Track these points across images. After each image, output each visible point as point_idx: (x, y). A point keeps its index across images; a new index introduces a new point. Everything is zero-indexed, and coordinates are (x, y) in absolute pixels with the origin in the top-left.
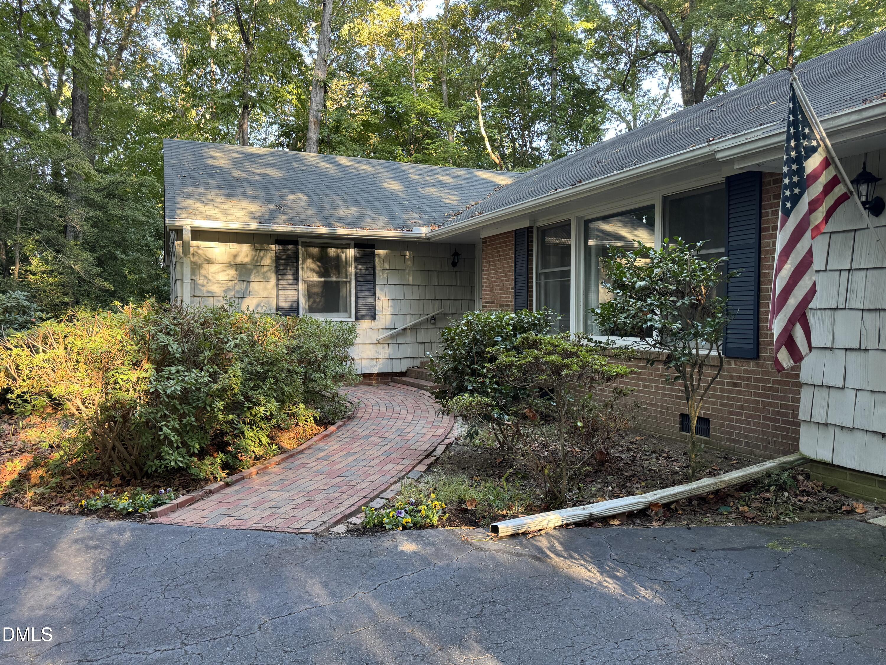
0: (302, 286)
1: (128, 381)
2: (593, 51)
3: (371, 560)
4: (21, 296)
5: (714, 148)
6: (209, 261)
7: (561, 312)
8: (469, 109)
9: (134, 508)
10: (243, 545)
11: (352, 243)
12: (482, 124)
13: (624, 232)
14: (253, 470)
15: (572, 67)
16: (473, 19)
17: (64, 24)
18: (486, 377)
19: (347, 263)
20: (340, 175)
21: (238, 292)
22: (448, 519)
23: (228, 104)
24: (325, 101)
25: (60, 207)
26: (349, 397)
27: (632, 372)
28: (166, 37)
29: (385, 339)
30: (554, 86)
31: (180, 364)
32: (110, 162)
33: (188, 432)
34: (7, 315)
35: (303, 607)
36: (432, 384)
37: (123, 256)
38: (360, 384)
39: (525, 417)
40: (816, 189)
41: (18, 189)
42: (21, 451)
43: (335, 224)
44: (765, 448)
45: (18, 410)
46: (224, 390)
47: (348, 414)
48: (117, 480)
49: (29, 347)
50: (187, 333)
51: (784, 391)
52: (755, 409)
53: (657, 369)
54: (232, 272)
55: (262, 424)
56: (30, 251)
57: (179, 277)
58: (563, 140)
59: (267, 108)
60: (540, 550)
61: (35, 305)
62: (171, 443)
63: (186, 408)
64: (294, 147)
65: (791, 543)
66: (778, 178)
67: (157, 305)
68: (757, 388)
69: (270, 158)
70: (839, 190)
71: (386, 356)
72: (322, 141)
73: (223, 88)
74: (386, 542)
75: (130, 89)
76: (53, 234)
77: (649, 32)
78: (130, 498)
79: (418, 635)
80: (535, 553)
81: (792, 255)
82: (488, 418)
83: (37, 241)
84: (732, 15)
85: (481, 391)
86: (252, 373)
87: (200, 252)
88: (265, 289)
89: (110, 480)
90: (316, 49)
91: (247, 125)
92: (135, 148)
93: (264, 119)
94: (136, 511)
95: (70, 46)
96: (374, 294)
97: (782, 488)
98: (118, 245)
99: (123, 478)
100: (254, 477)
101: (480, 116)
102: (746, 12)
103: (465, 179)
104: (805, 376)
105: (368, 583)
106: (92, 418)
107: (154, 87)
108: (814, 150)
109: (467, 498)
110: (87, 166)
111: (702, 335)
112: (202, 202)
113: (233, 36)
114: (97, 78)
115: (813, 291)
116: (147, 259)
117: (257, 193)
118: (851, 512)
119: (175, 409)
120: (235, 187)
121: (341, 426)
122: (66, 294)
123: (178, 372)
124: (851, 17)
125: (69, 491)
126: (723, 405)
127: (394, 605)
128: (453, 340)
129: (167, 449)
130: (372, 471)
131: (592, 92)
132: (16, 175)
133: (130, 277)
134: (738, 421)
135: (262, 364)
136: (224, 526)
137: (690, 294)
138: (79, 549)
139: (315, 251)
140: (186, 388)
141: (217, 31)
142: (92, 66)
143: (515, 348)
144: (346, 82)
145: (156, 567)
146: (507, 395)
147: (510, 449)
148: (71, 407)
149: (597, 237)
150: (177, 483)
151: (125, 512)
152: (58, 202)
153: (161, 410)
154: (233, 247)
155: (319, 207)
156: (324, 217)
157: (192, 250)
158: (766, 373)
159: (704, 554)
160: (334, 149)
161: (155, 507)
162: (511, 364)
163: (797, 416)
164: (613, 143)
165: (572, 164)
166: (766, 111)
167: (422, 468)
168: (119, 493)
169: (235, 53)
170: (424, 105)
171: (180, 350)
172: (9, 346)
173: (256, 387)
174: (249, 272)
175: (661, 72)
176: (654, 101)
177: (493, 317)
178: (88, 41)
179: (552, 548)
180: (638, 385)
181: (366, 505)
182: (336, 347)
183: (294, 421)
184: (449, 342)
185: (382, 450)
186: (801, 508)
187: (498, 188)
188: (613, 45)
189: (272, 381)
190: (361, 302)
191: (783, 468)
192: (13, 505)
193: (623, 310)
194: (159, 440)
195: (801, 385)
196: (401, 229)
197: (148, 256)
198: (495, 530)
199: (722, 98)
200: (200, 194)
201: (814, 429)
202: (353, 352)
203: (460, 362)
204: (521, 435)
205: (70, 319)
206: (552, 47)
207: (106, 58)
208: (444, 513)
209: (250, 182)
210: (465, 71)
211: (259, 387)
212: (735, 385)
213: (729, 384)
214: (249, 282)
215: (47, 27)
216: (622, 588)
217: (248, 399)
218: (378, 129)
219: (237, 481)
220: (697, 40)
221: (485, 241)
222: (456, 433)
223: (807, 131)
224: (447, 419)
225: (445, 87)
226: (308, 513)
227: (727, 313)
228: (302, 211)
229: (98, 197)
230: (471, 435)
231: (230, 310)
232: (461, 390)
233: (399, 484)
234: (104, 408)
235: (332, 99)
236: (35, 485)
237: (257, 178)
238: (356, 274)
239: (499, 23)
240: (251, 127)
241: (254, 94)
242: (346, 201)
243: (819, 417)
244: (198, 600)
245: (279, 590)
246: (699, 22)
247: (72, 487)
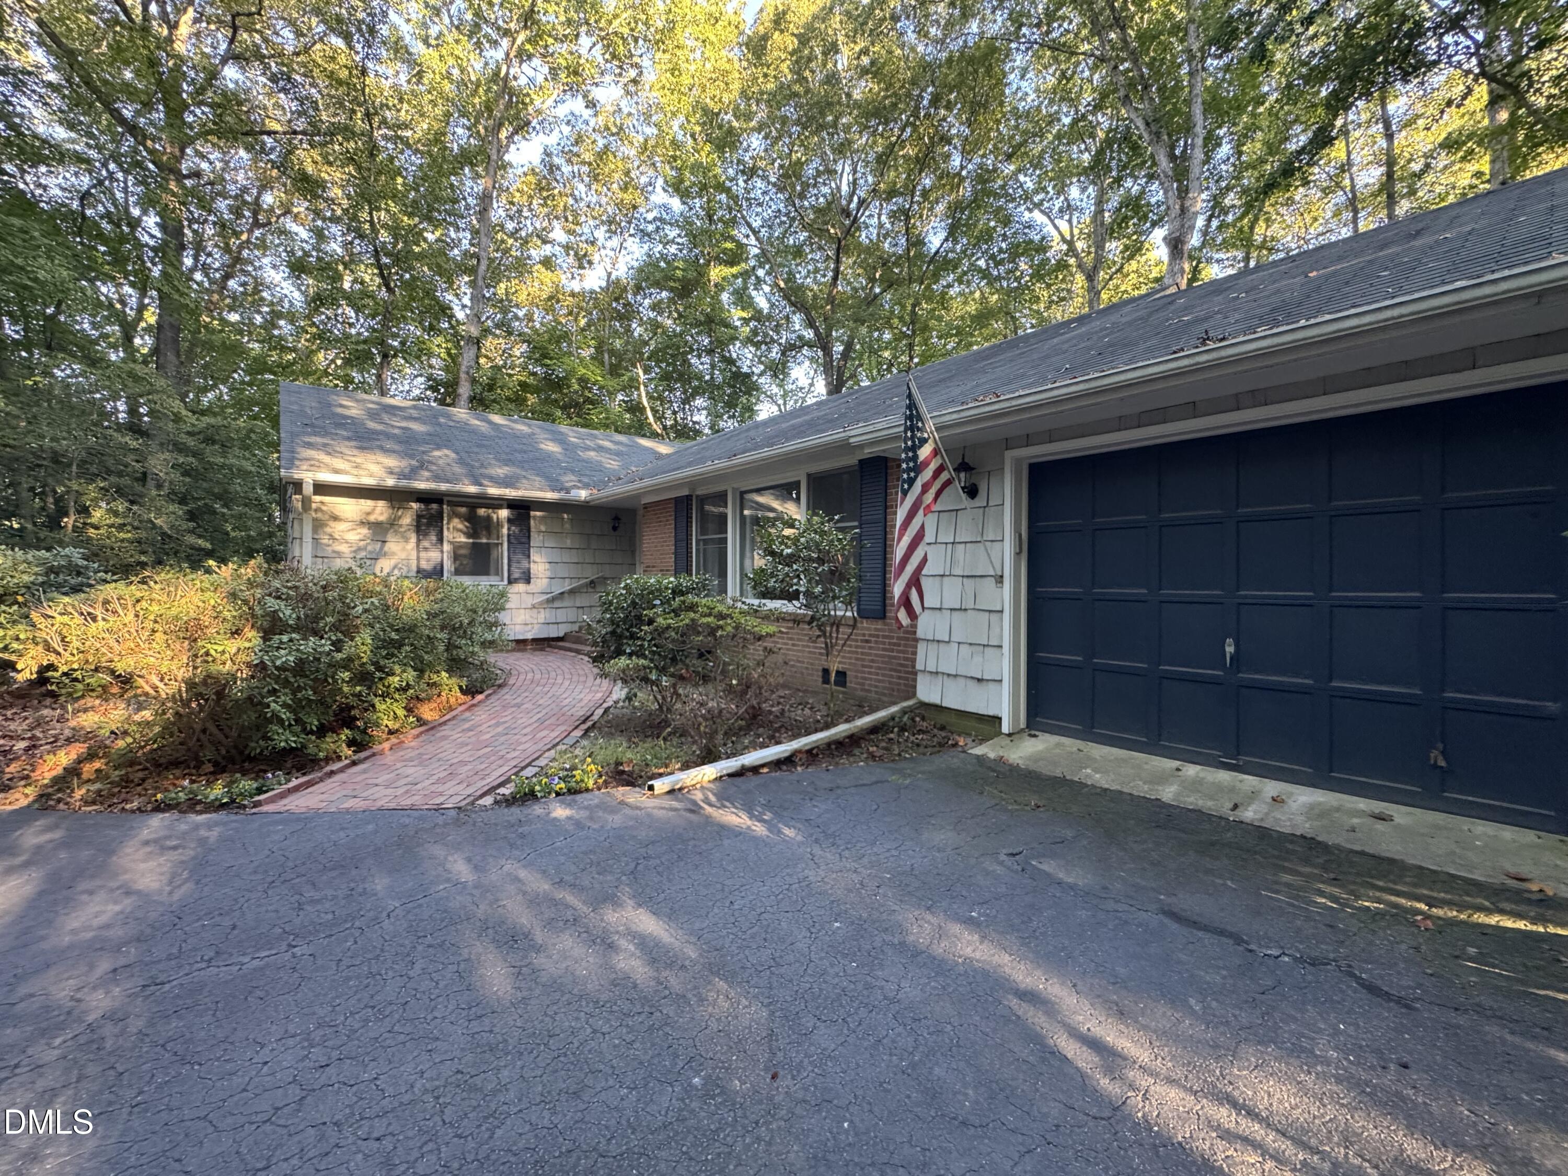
0: (446, 547)
1: (223, 652)
2: (748, 338)
3: (520, 830)
4: (75, 554)
5: (848, 433)
6: (336, 518)
7: (720, 576)
8: (632, 379)
9: (231, 798)
10: (371, 827)
11: (505, 503)
12: (643, 394)
13: (776, 504)
14: (386, 745)
15: (729, 351)
16: (635, 294)
17: (146, 239)
18: (644, 640)
19: (499, 524)
20: (493, 433)
21: (370, 552)
22: (605, 781)
23: (364, 350)
24: (478, 357)
25: (137, 450)
26: (500, 664)
27: (780, 632)
28: (287, 270)
29: (541, 603)
30: (713, 366)
31: (294, 632)
32: (209, 402)
33: (303, 707)
34: (52, 576)
35: (441, 887)
36: (589, 648)
37: (225, 510)
38: (513, 650)
39: (682, 678)
40: (927, 474)
41: (74, 426)
42: (69, 741)
43: (485, 483)
44: (891, 695)
45: (63, 691)
46: (350, 659)
47: (498, 682)
48: (209, 768)
49: (82, 614)
50: (305, 598)
51: (905, 645)
52: (883, 662)
53: (803, 629)
54: (365, 531)
55: (397, 696)
56: (92, 500)
57: (296, 535)
58: (721, 417)
59: (411, 359)
60: (695, 803)
61: (96, 565)
62: (281, 721)
63: (302, 681)
64: (442, 402)
65: (910, 775)
66: (898, 462)
67: (266, 565)
68: (884, 643)
69: (412, 411)
70: (944, 476)
71: (542, 621)
72: (475, 398)
73: (359, 334)
74: (537, 809)
75: (238, 323)
76: (125, 481)
77: (797, 327)
78: (224, 787)
79: (570, 899)
80: (690, 806)
81: (909, 529)
82: (646, 680)
83: (102, 488)
84: (865, 321)
85: (639, 654)
86: (385, 640)
87: (324, 508)
88: (404, 549)
89: (197, 767)
90: (469, 304)
91: (388, 375)
92: (245, 390)
93: (408, 371)
94: (233, 801)
95: (154, 264)
96: (529, 557)
97: (903, 729)
98: (219, 497)
99: (216, 764)
100: (387, 752)
101: (642, 387)
102: (876, 320)
103: (627, 445)
104: (920, 633)
105: (517, 853)
106: (173, 696)
107: (270, 324)
108: (924, 441)
109: (624, 760)
110: (177, 405)
111: (839, 598)
112: (329, 454)
113: (371, 280)
114: (192, 305)
115: (925, 560)
116: (258, 515)
117: (396, 447)
118: (955, 745)
119: (286, 683)
120: (370, 439)
121: (490, 695)
122: (143, 553)
123: (291, 640)
124: (956, 335)
125: (139, 785)
126: (857, 659)
127: (544, 872)
128: (611, 603)
129: (275, 728)
130: (524, 739)
131: (748, 376)
132: (72, 408)
133: (233, 534)
134: (870, 673)
135: (397, 630)
136: (348, 809)
137: (829, 562)
138: (150, 853)
139: (463, 510)
140: (301, 659)
141: (352, 271)
142: (186, 291)
143: (673, 611)
144: (501, 340)
145: (256, 864)
146: (666, 657)
147: (669, 710)
148: (144, 684)
149: (751, 508)
150: (289, 765)
151: (217, 803)
152: (134, 444)
153: (270, 684)
154: (366, 504)
155: (467, 465)
156: (473, 476)
157: (314, 506)
158: (891, 631)
159: (839, 791)
160: (488, 407)
161: (259, 794)
162: (669, 627)
163: (914, 667)
164: (765, 423)
165: (728, 439)
166: (891, 405)
167: (578, 733)
168: (209, 783)
169: (373, 297)
170: (584, 371)
171: (294, 616)
172: (49, 612)
173: (389, 656)
174: (386, 531)
175: (807, 363)
176: (801, 389)
177: (652, 581)
178: (182, 263)
179: (707, 801)
180: (786, 644)
181: (516, 774)
182: (484, 612)
183: (436, 692)
184: (606, 606)
185: (535, 718)
186: (918, 745)
187: (659, 456)
188: (766, 335)
189: (408, 648)
190: (514, 565)
191: (904, 712)
192: (53, 808)
193: (772, 575)
194: (265, 718)
195: (917, 640)
196: (559, 490)
197: (260, 511)
198: (651, 788)
199: (857, 391)
200: (325, 445)
201: (928, 677)
202: (504, 617)
203: (618, 626)
204: (679, 695)
205: (143, 582)
206: (711, 330)
207: (206, 285)
208: (600, 776)
209: (388, 436)
210: (627, 343)
211: (393, 655)
212: (867, 641)
213: (862, 641)
214: (384, 542)
215: (123, 239)
216: (769, 830)
217: (380, 669)
218: (536, 390)
219: (366, 758)
220: (837, 339)
221: (646, 507)
222: (615, 697)
223: (920, 424)
224: (606, 683)
225: (606, 356)
226: (450, 788)
227: (860, 579)
228: (448, 468)
229: (191, 442)
230: (629, 698)
231: (359, 572)
232: (619, 653)
233: (553, 751)
234: (191, 684)
235: (486, 357)
236: (89, 781)
237: (396, 431)
238: (509, 535)
239: (661, 301)
240: (392, 378)
241: (396, 344)
242: (499, 460)
243: (931, 667)
244: (311, 894)
245: (414, 872)
246: (840, 324)
247: (143, 780)
